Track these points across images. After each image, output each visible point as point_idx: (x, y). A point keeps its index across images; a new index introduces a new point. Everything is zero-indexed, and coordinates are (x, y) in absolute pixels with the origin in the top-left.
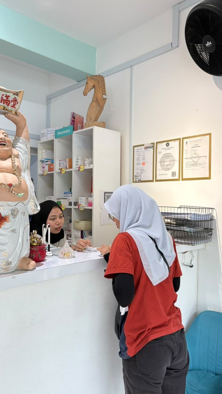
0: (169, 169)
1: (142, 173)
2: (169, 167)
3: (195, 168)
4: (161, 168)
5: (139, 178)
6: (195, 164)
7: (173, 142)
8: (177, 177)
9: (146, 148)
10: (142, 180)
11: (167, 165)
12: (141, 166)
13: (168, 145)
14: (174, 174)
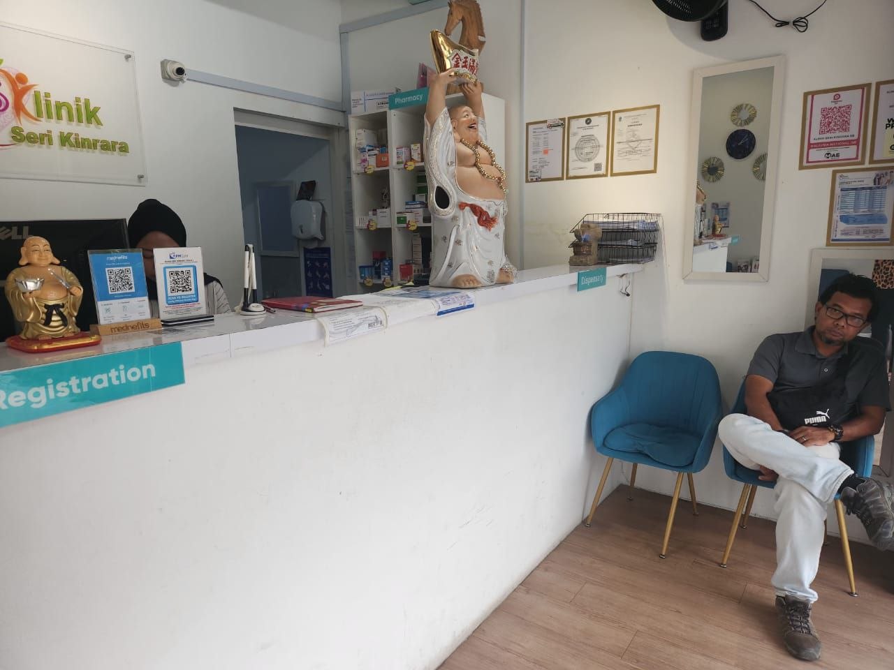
0: (589, 160)
1: (543, 167)
2: (589, 156)
3: (632, 157)
4: (576, 158)
5: (538, 174)
6: (633, 151)
7: (596, 117)
8: (603, 171)
9: (551, 126)
10: (542, 178)
11: (587, 154)
12: (541, 155)
13: (588, 122)
14: (598, 167)
